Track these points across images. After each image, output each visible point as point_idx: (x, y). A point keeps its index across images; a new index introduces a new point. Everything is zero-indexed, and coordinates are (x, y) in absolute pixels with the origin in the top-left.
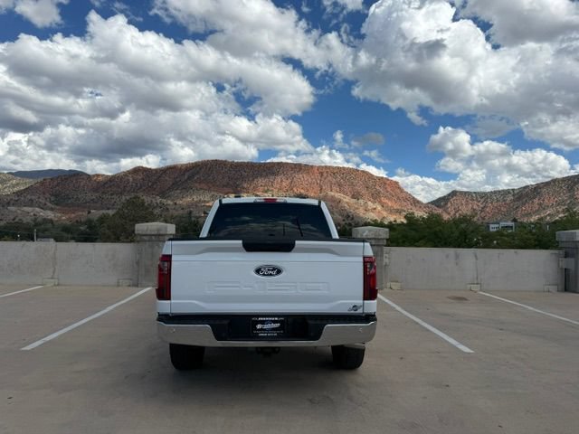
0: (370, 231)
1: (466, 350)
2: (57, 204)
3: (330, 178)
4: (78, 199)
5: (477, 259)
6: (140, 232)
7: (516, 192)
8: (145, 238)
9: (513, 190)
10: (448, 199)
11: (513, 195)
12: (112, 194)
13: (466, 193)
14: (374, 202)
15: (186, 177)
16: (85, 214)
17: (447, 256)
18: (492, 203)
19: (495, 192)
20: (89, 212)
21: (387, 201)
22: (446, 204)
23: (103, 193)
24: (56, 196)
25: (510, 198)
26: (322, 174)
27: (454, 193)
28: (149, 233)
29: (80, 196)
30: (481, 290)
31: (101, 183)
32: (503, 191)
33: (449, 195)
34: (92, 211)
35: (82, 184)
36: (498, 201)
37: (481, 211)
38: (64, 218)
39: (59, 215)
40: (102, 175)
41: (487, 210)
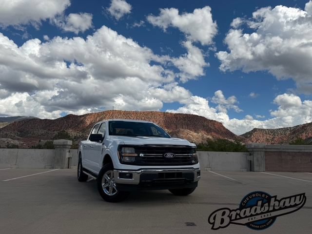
2: (21, 137)
3: (181, 120)
4: (34, 134)
6: (55, 144)
7: (291, 129)
10: (252, 133)
12: (54, 131)
13: (262, 130)
14: (207, 135)
16: (37, 142)
18: (278, 135)
20: (40, 141)
21: (215, 134)
22: (251, 136)
23: (49, 130)
24: (21, 132)
25: (288, 132)
26: (177, 118)
27: (255, 130)
30: (211, 170)
31: (48, 124)
32: (284, 128)
33: (252, 131)
34: (42, 140)
35: (37, 125)
36: (281, 134)
37: (272, 140)
38: (25, 144)
39: (22, 143)
40: (49, 120)
41: (275, 139)
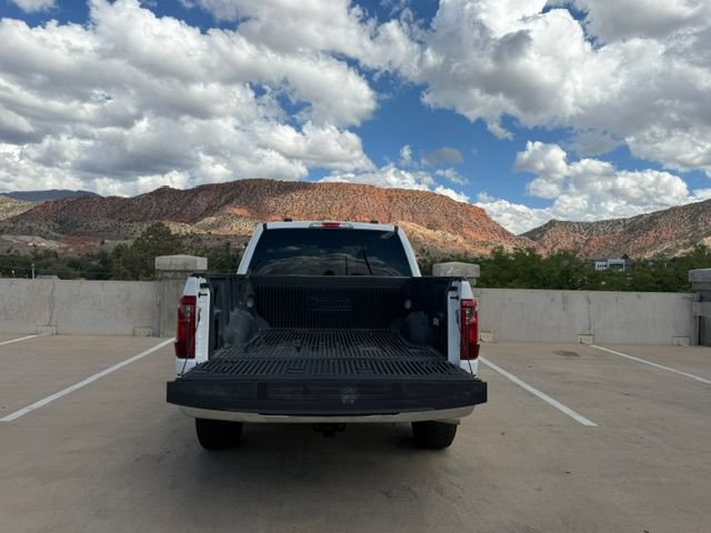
0: (455, 268)
1: (587, 422)
2: (62, 233)
3: (401, 204)
4: (89, 227)
5: (589, 303)
6: (162, 268)
7: (627, 222)
8: (168, 275)
9: (624, 220)
10: (545, 231)
11: (624, 227)
12: (131, 222)
13: (566, 223)
14: (454, 234)
16: (98, 244)
17: (552, 300)
18: (597, 235)
20: (103, 243)
21: (470, 232)
22: (542, 236)
23: (120, 219)
24: (60, 223)
25: (620, 229)
26: (390, 198)
27: (552, 223)
28: (172, 268)
29: (91, 224)
30: (594, 343)
31: (118, 208)
32: (612, 220)
33: (546, 225)
34: (106, 241)
35: (93, 209)
36: (605, 233)
37: (585, 245)
38: (71, 250)
39: (65, 245)
40: (119, 198)
41: (592, 243)
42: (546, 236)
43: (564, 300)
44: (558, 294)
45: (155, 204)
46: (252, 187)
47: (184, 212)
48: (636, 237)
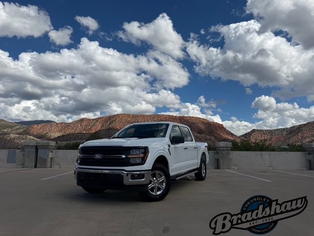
0: (224, 144)
5: (270, 156)
7: (288, 130)
9: (287, 128)
10: (251, 134)
11: (287, 132)
13: (260, 130)
14: (210, 136)
15: (109, 123)
18: (275, 136)
19: (276, 130)
22: (250, 136)
23: (64, 132)
25: (285, 133)
27: (254, 131)
29: (52, 134)
30: (272, 169)
31: (64, 127)
32: (281, 129)
33: (251, 132)
35: (53, 128)
36: (278, 135)
37: (270, 140)
41: (273, 139)
42: (252, 137)
43: (261, 155)
44: (259, 153)
45: (79, 125)
46: (121, 117)
47: (92, 128)
48: (293, 136)
